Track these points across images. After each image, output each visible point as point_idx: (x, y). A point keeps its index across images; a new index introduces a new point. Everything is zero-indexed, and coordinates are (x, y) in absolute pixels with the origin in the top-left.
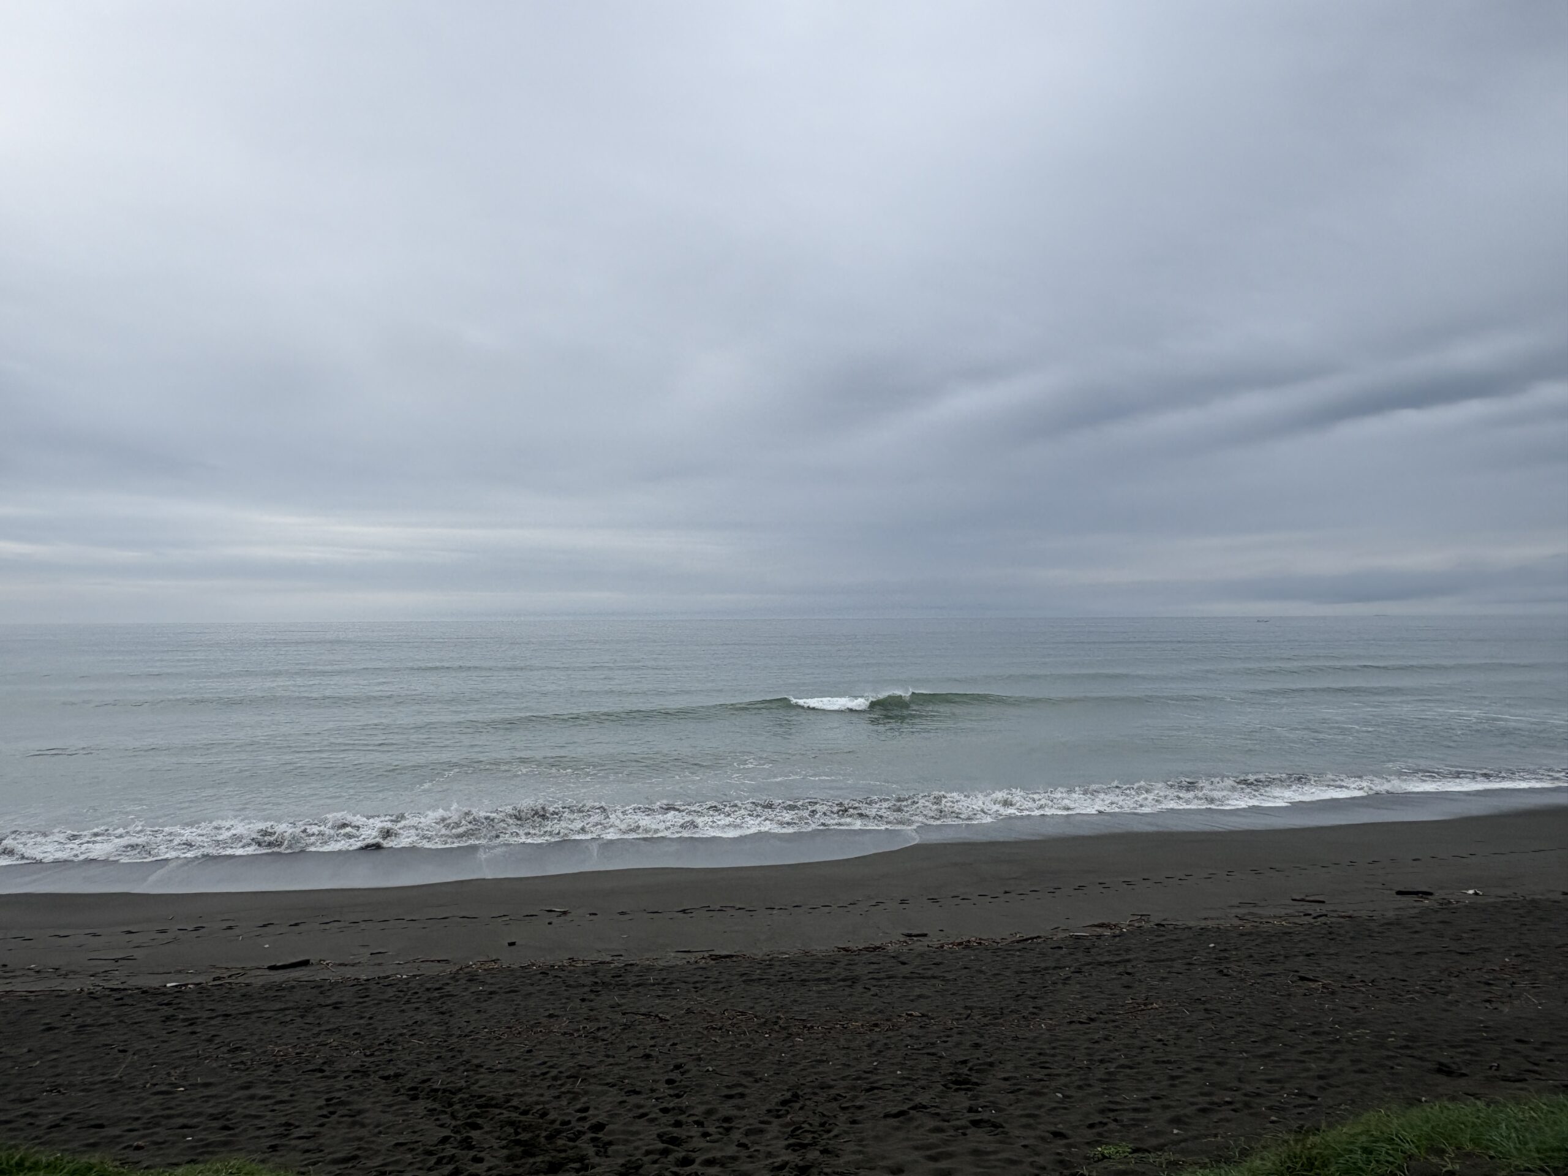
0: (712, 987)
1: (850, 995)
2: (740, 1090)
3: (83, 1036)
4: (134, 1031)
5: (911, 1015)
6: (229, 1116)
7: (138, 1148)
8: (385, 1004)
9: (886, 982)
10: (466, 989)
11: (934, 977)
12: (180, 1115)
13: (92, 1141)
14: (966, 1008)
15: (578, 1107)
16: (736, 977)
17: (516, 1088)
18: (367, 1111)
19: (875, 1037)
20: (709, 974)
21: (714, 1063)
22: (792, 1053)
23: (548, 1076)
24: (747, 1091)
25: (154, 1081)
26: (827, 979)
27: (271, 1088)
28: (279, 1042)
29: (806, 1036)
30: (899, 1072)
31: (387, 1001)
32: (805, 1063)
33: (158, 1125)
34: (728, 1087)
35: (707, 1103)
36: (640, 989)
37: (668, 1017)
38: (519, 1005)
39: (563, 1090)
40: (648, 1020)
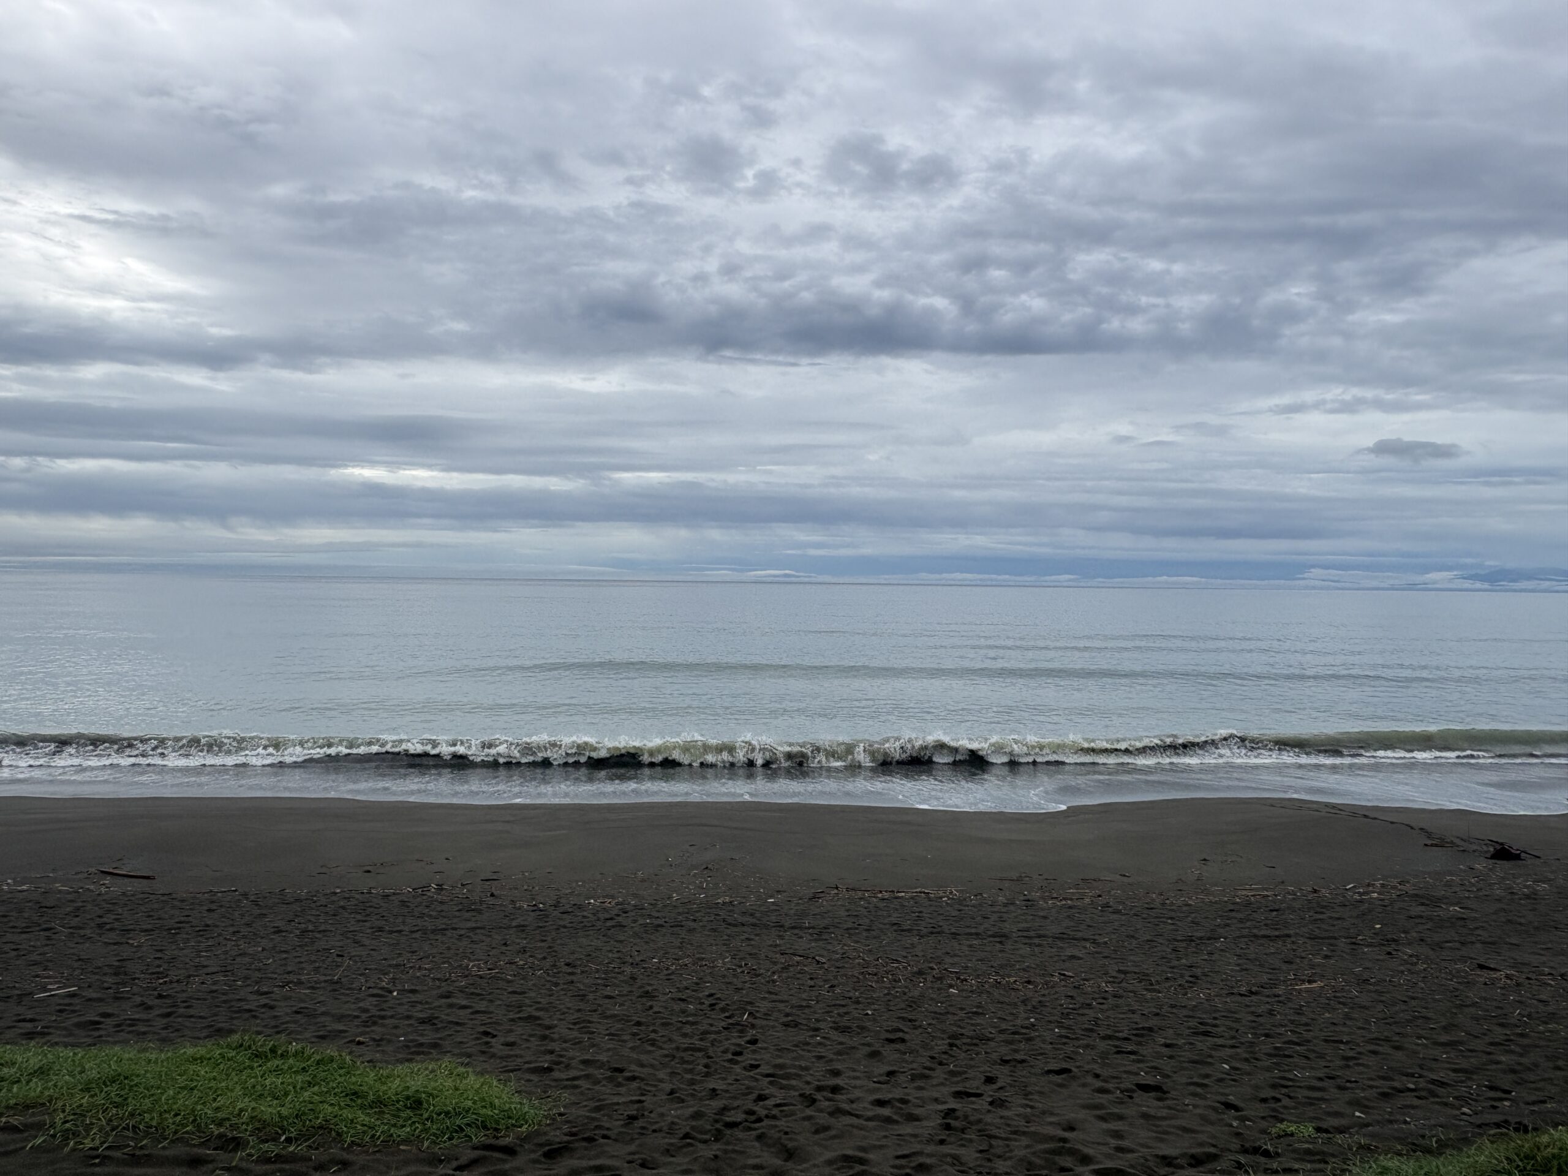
0: (865, 934)
1: (1001, 951)
2: (901, 1035)
3: (306, 940)
4: (348, 938)
5: (1064, 975)
6: (435, 1021)
7: (359, 1043)
8: (565, 930)
9: (1037, 941)
10: (635, 921)
11: (1084, 939)
12: (392, 1017)
13: (321, 1033)
14: (1119, 971)
15: (748, 1038)
16: (887, 926)
17: (688, 1016)
18: (556, 1026)
19: (1030, 994)
20: (861, 922)
21: (872, 1007)
22: (948, 1003)
23: (717, 1007)
24: (907, 1037)
25: (368, 985)
26: (977, 934)
27: (468, 998)
28: (472, 958)
29: (960, 988)
30: (1056, 1030)
31: (565, 927)
32: (962, 1014)
33: (375, 1023)
34: (887, 1031)
35: (869, 1045)
36: (796, 931)
37: (824, 960)
38: (683, 938)
39: (730, 1021)
40: (806, 962)
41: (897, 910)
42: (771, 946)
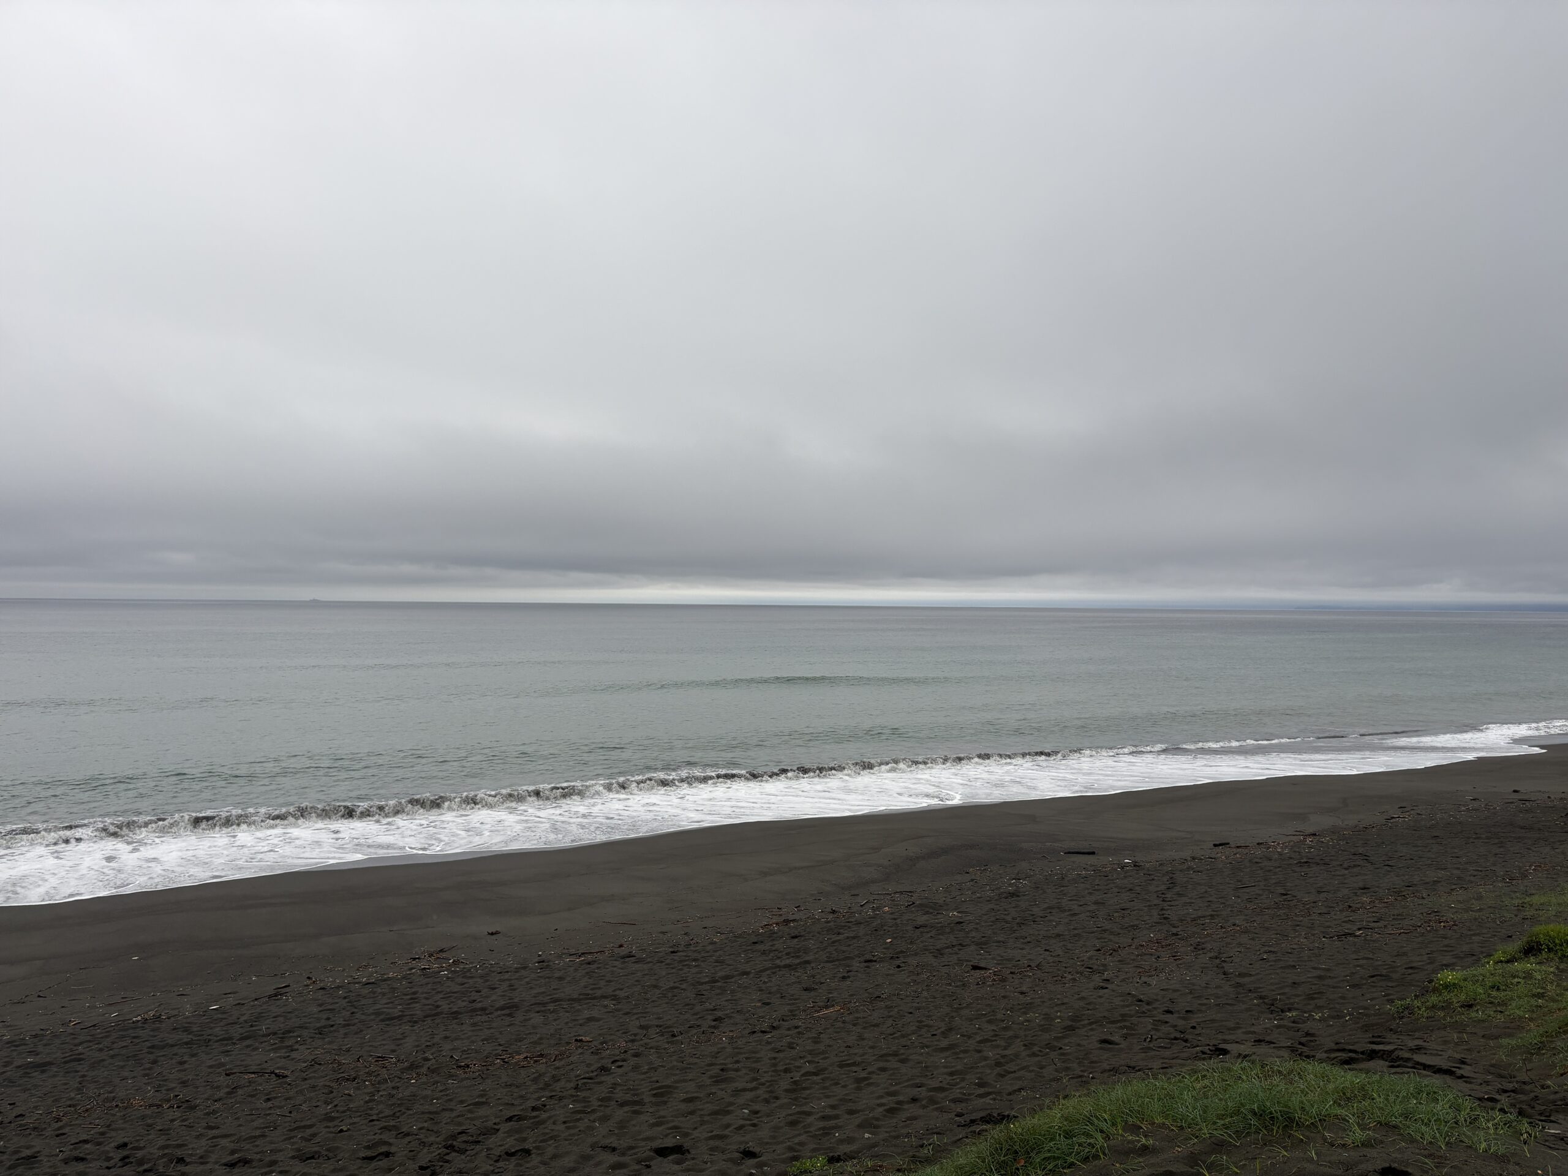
0: (342, 1031)
1: (510, 1025)
2: (383, 1149)
5: (581, 1041)
9: (551, 1007)
11: (604, 997)
14: (641, 1027)
19: (541, 1068)
20: (337, 1016)
24: (393, 1149)
30: (571, 1106)
32: (460, 1108)
34: (368, 1147)
36: (248, 1042)
37: (287, 1073)
40: (260, 1080)
41: (384, 994)
42: (211, 1067)
